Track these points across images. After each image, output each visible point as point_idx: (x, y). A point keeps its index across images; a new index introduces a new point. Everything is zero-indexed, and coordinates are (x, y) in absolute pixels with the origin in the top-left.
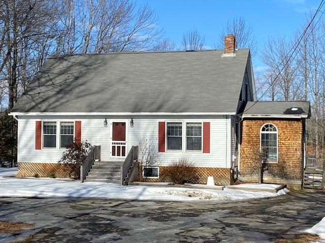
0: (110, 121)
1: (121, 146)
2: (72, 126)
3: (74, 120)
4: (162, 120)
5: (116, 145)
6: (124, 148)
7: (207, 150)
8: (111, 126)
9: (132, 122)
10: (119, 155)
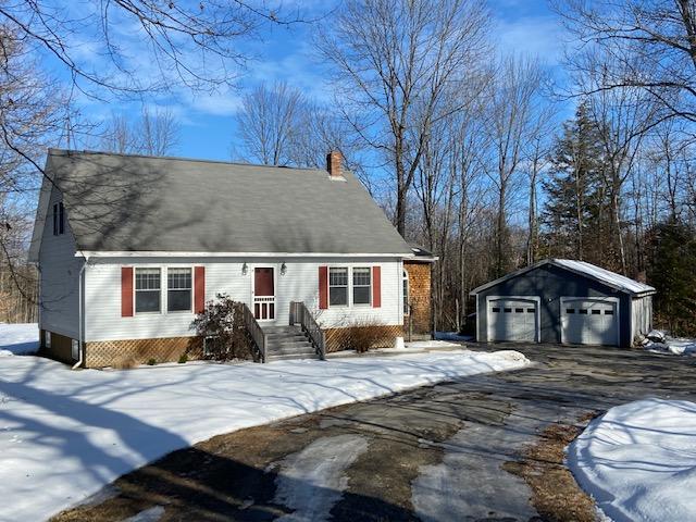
0: (252, 266)
1: (268, 303)
2: (189, 275)
3: (193, 266)
4: (322, 265)
5: (261, 303)
6: (272, 305)
7: (377, 304)
8: (253, 274)
9: (283, 267)
10: (264, 317)
